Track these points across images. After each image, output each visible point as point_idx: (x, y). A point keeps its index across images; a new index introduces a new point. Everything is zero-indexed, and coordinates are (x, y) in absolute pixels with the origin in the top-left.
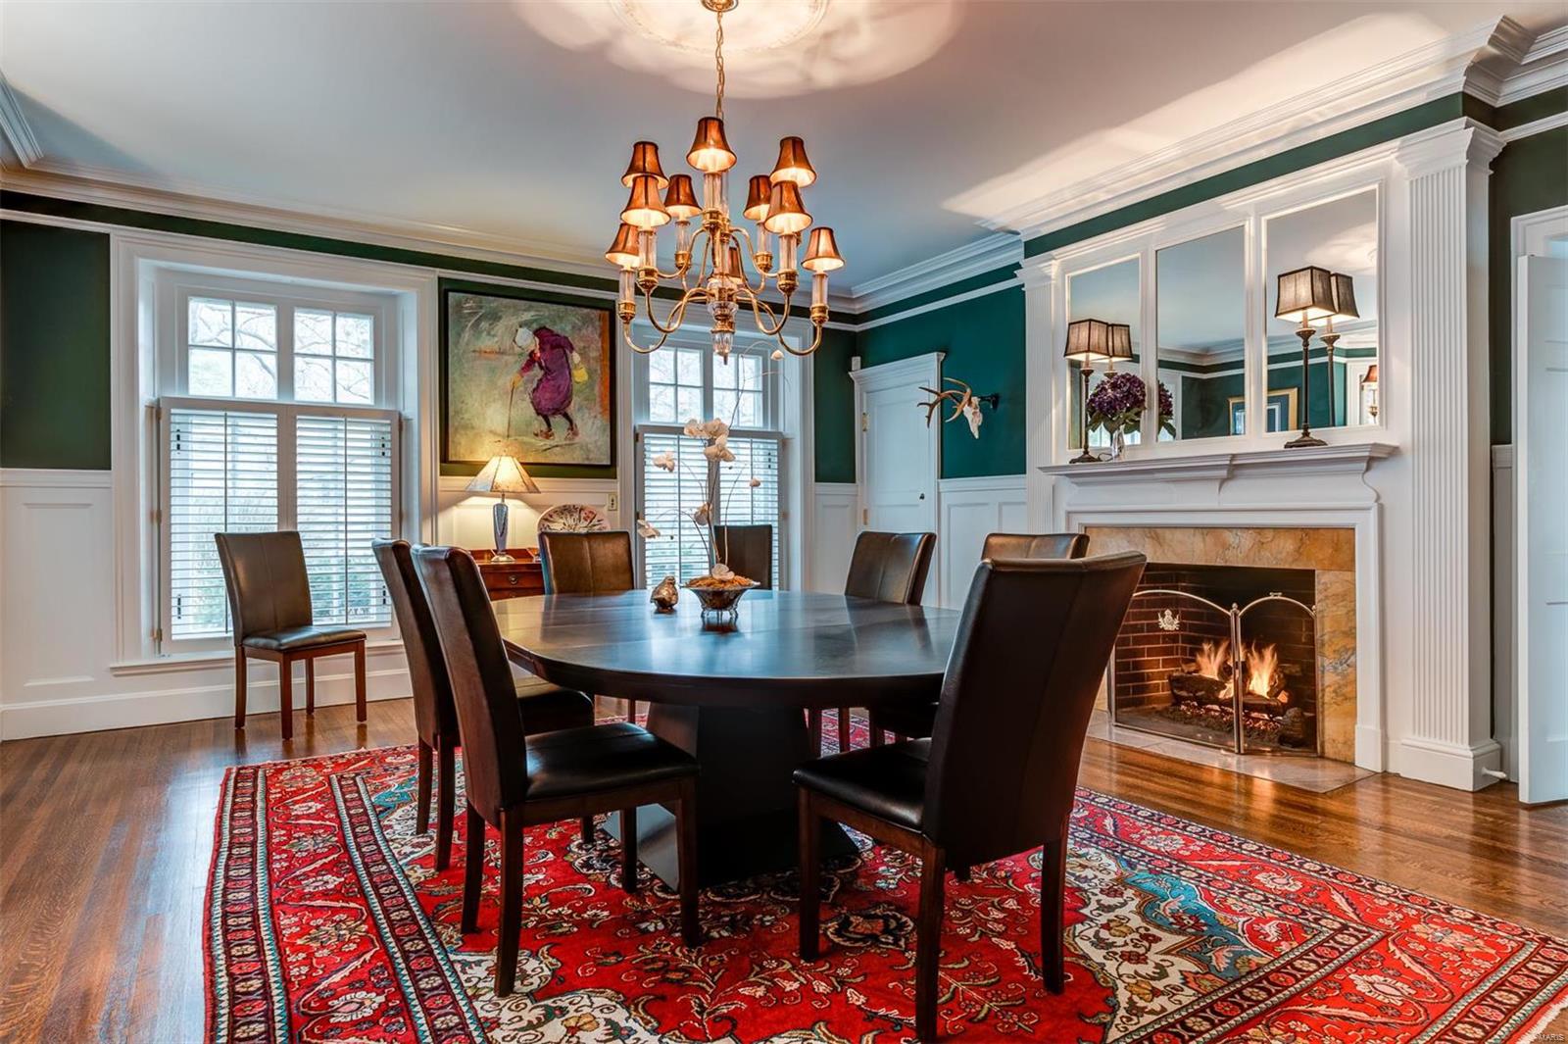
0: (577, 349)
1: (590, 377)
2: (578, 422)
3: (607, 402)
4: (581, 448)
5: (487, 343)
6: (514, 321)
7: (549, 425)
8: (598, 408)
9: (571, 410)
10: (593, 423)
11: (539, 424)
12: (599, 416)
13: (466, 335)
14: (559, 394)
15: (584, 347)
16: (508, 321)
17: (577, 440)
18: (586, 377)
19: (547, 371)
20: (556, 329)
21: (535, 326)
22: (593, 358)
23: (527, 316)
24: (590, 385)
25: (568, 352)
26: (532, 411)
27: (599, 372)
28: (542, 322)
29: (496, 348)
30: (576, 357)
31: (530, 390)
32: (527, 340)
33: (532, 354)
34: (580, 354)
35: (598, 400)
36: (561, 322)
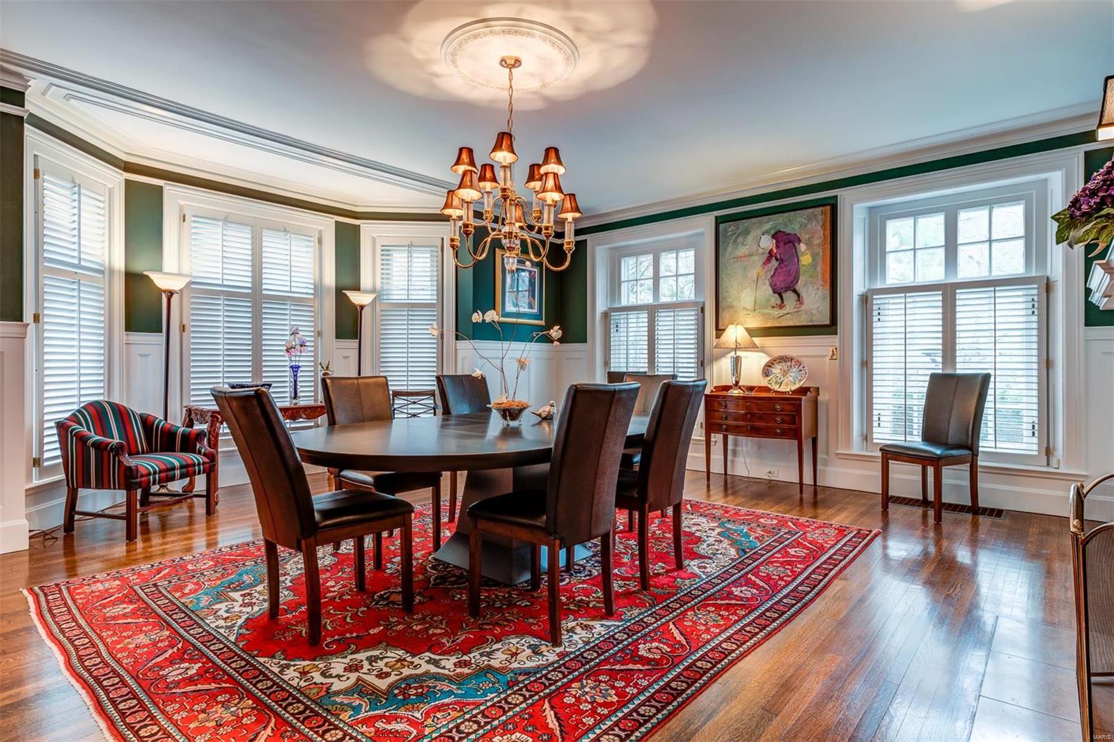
0: (803, 241)
1: (814, 259)
2: (804, 294)
3: (828, 276)
4: (806, 313)
5: (742, 250)
6: (759, 232)
7: (782, 299)
8: (820, 282)
9: (799, 287)
10: (816, 294)
11: (775, 299)
12: (821, 288)
13: (729, 249)
14: (790, 275)
15: (809, 238)
16: (754, 233)
17: (803, 307)
18: (810, 260)
19: (781, 261)
20: (788, 230)
21: (773, 232)
22: (816, 245)
23: (767, 226)
24: (813, 265)
25: (796, 244)
26: (770, 291)
27: (821, 254)
28: (778, 228)
29: (747, 253)
30: (802, 247)
31: (769, 276)
32: (768, 243)
33: (771, 252)
34: (805, 244)
35: (820, 275)
36: (792, 224)
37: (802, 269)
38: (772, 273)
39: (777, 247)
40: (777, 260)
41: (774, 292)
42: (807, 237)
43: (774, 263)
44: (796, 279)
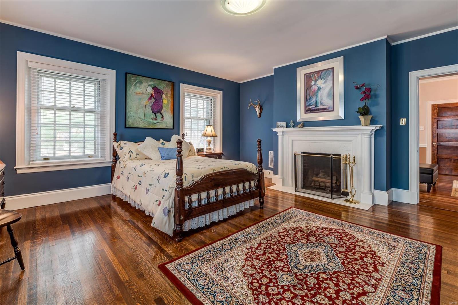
37: (164, 105)
38: (152, 104)
39: (154, 93)
40: (154, 99)
41: (153, 113)
42: (166, 92)
43: (153, 100)
44: (161, 108)
